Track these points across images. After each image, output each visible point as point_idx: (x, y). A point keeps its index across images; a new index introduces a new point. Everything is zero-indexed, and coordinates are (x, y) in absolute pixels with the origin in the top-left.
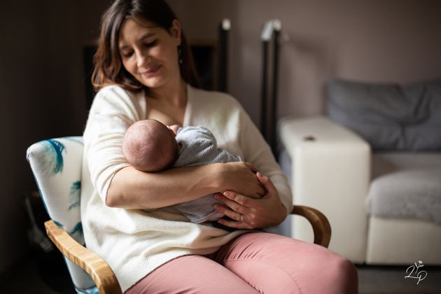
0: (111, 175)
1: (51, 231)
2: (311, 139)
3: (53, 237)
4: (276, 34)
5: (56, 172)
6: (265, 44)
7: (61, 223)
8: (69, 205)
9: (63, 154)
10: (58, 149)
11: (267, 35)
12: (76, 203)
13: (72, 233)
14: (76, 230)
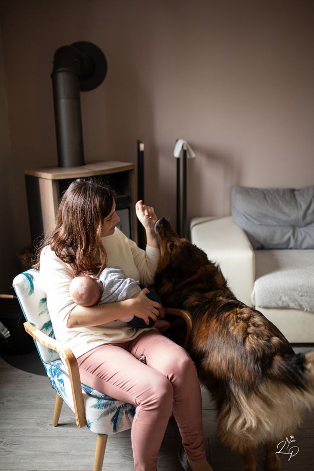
0: (69, 313)
1: (29, 329)
3: (31, 333)
4: (184, 152)
5: (31, 294)
6: (178, 159)
7: (34, 324)
8: (39, 313)
9: (33, 282)
10: (30, 278)
11: (177, 153)
12: (43, 312)
13: (42, 329)
14: (44, 327)
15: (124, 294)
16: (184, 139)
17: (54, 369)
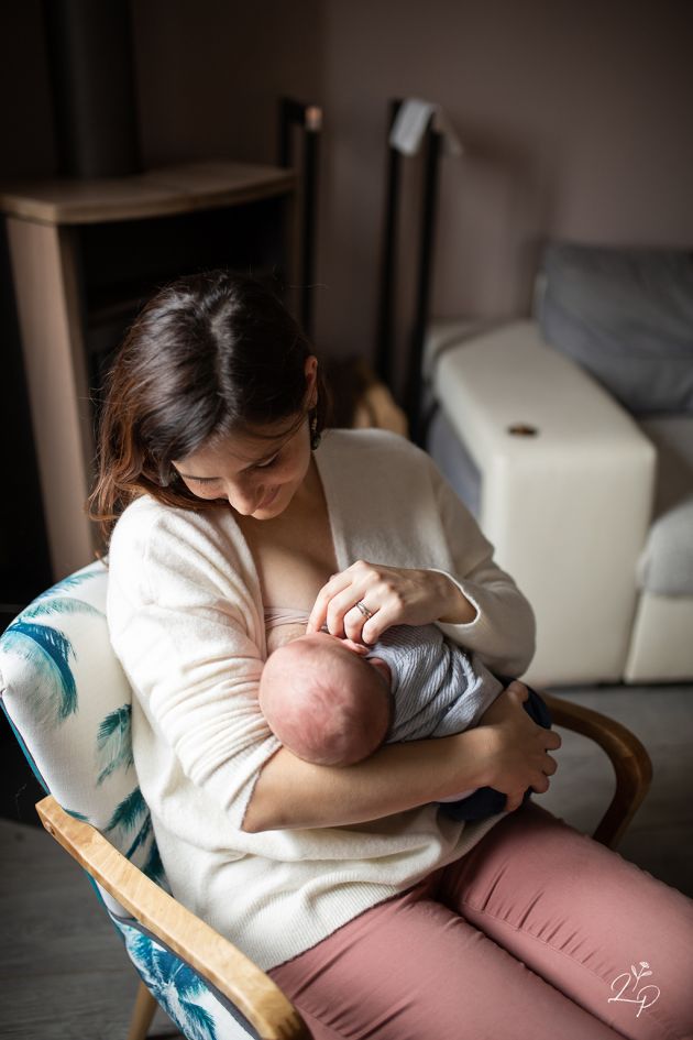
0: (252, 776)
2: (527, 432)
4: (432, 141)
5: (65, 716)
7: (83, 812)
8: (98, 774)
9: (72, 664)
11: (408, 136)
12: (111, 765)
13: (110, 829)
14: (116, 820)
15: (465, 710)
16: (424, 96)
17: (160, 954)
